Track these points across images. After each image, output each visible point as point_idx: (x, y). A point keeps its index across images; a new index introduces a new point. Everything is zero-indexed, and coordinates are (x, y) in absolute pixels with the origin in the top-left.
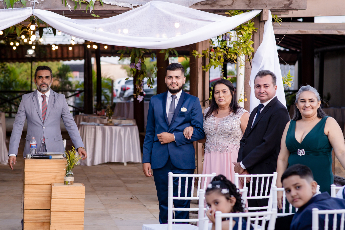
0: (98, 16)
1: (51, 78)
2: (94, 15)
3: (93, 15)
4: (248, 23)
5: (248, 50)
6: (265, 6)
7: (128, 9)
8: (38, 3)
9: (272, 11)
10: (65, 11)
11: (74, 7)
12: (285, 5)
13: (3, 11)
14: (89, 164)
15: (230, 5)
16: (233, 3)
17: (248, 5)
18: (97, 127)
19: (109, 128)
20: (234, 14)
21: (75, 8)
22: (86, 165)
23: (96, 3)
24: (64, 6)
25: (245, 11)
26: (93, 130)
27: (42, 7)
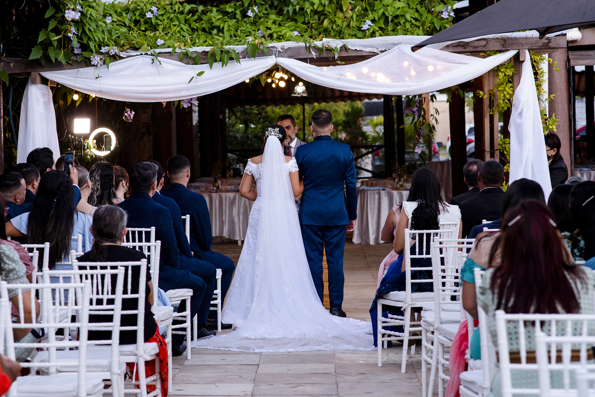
0: (343, 63)
1: (293, 127)
2: (339, 62)
3: (337, 62)
4: (506, 64)
5: (506, 93)
6: (522, 45)
7: (375, 54)
8: (281, 51)
9: (529, 50)
10: (310, 58)
11: (318, 54)
12: (543, 43)
13: (246, 61)
14: (372, 242)
15: (484, 46)
16: (487, 43)
17: (503, 46)
18: (381, 192)
19: (398, 193)
20: (489, 55)
21: (320, 54)
22: (368, 244)
23: (341, 49)
24: (308, 54)
25: (500, 51)
26: (377, 196)
27: (286, 55)
